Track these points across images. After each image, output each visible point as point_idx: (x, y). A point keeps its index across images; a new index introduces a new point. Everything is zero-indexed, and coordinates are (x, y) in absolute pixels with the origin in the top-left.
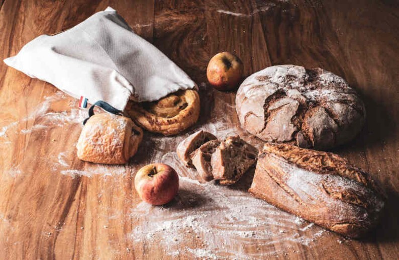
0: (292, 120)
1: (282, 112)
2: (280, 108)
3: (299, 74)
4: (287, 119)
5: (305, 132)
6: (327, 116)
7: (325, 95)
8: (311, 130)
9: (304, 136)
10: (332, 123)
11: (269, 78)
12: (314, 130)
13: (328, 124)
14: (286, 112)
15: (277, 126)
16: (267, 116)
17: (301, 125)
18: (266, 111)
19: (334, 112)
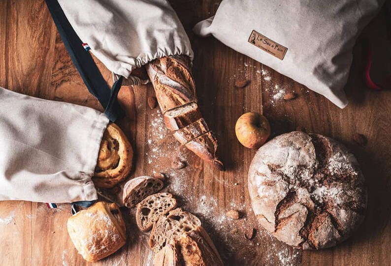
0: (300, 232)
1: (292, 223)
2: (290, 217)
3: (310, 162)
4: (296, 231)
5: (311, 242)
6: (332, 228)
7: (332, 197)
8: (317, 242)
9: (309, 245)
10: (337, 235)
11: (281, 167)
12: (319, 243)
13: (333, 236)
14: (296, 223)
15: (286, 236)
16: (278, 222)
17: (308, 236)
18: (277, 218)
19: (339, 222)
